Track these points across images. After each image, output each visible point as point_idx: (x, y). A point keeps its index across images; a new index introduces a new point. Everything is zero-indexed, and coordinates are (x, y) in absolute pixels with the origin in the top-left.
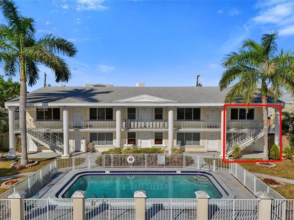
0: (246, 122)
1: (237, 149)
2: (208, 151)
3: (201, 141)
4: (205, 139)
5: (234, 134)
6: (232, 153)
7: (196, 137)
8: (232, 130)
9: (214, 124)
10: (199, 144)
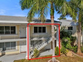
0: (42, 34)
1: (36, 52)
2: (21, 53)
3: (16, 47)
4: (19, 45)
5: (36, 41)
6: (33, 54)
7: (14, 44)
8: (35, 39)
9: (23, 36)
10: (15, 49)
